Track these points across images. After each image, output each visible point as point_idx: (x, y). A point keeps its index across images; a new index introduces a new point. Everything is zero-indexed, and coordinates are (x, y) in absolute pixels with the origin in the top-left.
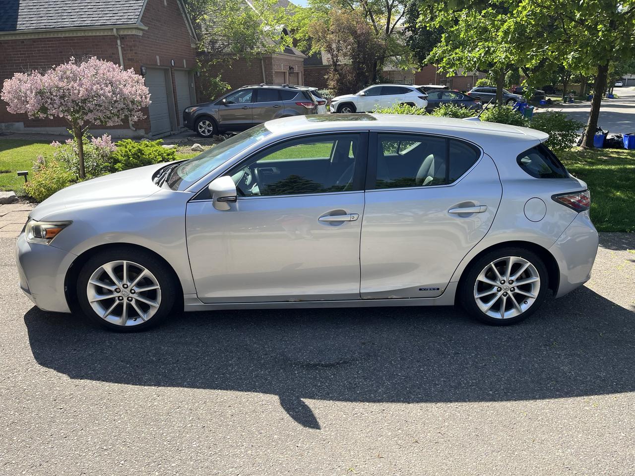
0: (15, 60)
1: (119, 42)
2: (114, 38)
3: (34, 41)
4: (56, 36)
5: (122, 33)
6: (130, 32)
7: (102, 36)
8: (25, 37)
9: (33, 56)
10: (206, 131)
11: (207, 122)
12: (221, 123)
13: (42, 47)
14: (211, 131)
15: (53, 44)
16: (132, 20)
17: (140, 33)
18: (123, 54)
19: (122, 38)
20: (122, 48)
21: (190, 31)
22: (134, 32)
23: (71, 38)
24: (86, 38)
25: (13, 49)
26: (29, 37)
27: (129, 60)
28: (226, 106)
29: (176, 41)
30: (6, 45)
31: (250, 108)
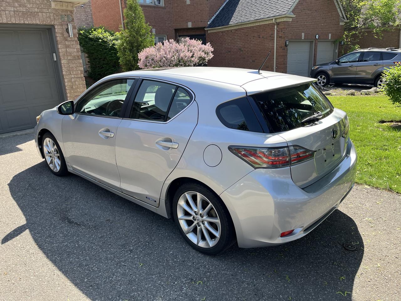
0: (227, 41)
1: (276, 27)
2: (273, 25)
3: (236, 30)
4: (246, 26)
5: (278, 21)
6: (282, 20)
7: (268, 24)
8: (233, 28)
9: (235, 39)
10: (322, 82)
11: (323, 77)
12: (333, 77)
13: (239, 33)
14: (324, 82)
15: (244, 31)
16: (285, 12)
17: (290, 20)
18: (277, 34)
19: (278, 24)
20: (277, 30)
21: (340, 14)
22: (285, 20)
23: (253, 27)
24: (260, 26)
25: (227, 35)
26: (234, 28)
27: (280, 37)
28: (338, 65)
29: (325, 22)
30: (224, 33)
31: (355, 66)
